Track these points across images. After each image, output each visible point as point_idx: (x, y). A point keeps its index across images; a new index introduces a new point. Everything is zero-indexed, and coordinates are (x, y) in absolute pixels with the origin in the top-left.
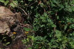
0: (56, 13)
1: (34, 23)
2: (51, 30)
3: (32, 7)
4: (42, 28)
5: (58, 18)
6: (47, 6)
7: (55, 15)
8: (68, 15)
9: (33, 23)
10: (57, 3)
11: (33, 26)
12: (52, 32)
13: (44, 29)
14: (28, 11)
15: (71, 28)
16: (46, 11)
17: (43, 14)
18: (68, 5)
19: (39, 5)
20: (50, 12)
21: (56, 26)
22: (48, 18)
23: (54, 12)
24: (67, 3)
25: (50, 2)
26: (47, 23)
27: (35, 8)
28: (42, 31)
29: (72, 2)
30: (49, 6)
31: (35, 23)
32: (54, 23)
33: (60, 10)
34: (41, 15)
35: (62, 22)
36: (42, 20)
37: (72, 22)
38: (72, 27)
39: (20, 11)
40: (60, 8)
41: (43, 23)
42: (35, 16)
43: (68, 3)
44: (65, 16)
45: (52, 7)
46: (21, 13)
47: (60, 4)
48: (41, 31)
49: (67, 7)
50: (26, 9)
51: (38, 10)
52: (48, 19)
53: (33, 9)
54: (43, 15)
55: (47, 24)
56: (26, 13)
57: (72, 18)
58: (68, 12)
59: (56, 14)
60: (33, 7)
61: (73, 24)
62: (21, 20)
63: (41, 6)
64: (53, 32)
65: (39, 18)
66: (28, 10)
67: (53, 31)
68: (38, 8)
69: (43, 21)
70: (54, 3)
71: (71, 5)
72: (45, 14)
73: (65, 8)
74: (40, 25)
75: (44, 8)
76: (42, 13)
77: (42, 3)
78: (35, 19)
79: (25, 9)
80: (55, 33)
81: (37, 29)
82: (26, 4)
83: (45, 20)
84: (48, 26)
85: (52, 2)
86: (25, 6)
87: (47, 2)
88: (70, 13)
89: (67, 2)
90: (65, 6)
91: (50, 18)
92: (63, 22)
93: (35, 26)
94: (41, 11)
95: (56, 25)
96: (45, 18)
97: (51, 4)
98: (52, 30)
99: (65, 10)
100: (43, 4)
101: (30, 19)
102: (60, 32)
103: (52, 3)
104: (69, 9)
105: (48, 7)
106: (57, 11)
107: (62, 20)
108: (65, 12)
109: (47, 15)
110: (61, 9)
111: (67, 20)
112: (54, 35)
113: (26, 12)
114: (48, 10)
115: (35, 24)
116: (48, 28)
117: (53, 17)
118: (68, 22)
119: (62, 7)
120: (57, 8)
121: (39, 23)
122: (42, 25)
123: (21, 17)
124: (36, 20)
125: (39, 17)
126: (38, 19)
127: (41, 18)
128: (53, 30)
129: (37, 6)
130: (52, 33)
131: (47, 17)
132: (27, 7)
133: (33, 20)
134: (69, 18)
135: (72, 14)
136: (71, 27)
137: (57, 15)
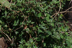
0: (43, 40)
5: (45, 45)
6: (33, 32)
7: (41, 41)
8: (56, 42)
10: (44, 29)
14: (12, 37)
16: (32, 37)
17: (29, 40)
18: (56, 31)
19: (24, 30)
20: (36, 38)
22: (35, 45)
23: (41, 39)
24: (55, 29)
25: (37, 28)
27: (20, 33)
29: (60, 29)
30: (35, 32)
33: (47, 36)
34: (26, 42)
36: (27, 46)
39: (4, 37)
40: (47, 34)
42: (20, 42)
43: (56, 30)
44: (53, 43)
45: (39, 33)
46: (5, 38)
47: (47, 30)
49: (55, 34)
50: (11, 34)
51: (23, 36)
54: (28, 42)
56: (10, 39)
57: (60, 46)
58: (56, 39)
59: (43, 41)
60: (18, 33)
62: (4, 46)
65: (24, 45)
66: (12, 35)
68: (23, 33)
70: (41, 29)
71: (59, 32)
72: (31, 41)
73: (53, 34)
75: (30, 34)
76: (27, 39)
77: (28, 29)
78: (19, 45)
79: (8, 34)
82: (10, 29)
83: (31, 47)
85: (39, 27)
86: (9, 31)
87: (34, 27)
88: (58, 40)
89: (54, 28)
91: (36, 45)
94: (27, 37)
96: (31, 45)
97: (38, 30)
99: (53, 37)
101: (14, 45)
103: (39, 29)
104: (57, 36)
106: (44, 37)
108: (53, 39)
109: (33, 41)
110: (48, 36)
113: (10, 37)
114: (34, 36)
117: (39, 44)
119: (50, 33)
120: (44, 34)
123: (4, 43)
126: (22, 45)
127: (27, 44)
129: (22, 32)
131: (33, 44)
132: (11, 32)
133: (17, 46)
134: (56, 46)
135: (60, 42)
137: (44, 42)
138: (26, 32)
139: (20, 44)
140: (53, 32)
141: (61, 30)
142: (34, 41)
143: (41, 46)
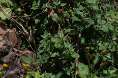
0: (79, 33)
1: (39, 50)
2: (69, 63)
3: (37, 21)
4: (53, 58)
5: (83, 41)
6: (64, 20)
7: (77, 35)
8: (101, 36)
9: (37, 48)
10: (82, 16)
11: (38, 53)
12: (71, 65)
13: (58, 60)
14: (30, 28)
15: (106, 61)
17: (56, 33)
18: (101, 19)
19: (49, 16)
20: (69, 30)
21: (78, 56)
22: (66, 41)
23: (77, 31)
24: (100, 15)
25: (70, 13)
26: (63, 49)
27: (42, 21)
28: (54, 64)
29: (108, 15)
30: (68, 20)
31: (42, 48)
32: (76, 51)
33: (86, 27)
34: (53, 36)
35: (90, 48)
36: (54, 43)
37: (108, 49)
38: (108, 58)
39: (16, 27)
40: (87, 23)
41: (56, 50)
42: (42, 36)
43: (102, 16)
44: (96, 39)
45: (73, 22)
46: (18, 30)
47: (88, 16)
48: (52, 63)
49: (100, 24)
51: (48, 26)
52: (65, 43)
53: (39, 24)
54: (56, 36)
55: (64, 52)
56: (26, 31)
57: (108, 43)
58: (101, 31)
59: (80, 35)
60: (39, 21)
61: (109, 54)
62: (16, 42)
63: (54, 20)
64: (73, 67)
65: (49, 41)
66: (29, 25)
67: (73, 64)
68: (47, 21)
69: (55, 45)
70: (76, 15)
71: (106, 20)
72: (61, 34)
73: (96, 24)
74: (51, 53)
75: (59, 23)
76: (54, 32)
77: (56, 14)
78: (41, 42)
79: (23, 24)
80: (78, 68)
81: (44, 60)
82: (26, 15)
83: (60, 45)
84: (64, 55)
85: (73, 12)
86: (24, 18)
87: (65, 12)
88: (105, 33)
89: (99, 13)
90: (96, 21)
91: (69, 41)
92: (92, 48)
93: (41, 54)
94: (53, 28)
95: (79, 53)
96: (60, 41)
97: (71, 16)
98: (71, 63)
99: (96, 27)
100: (58, 15)
101: (33, 41)
102: (86, 67)
103: (73, 15)
104: (104, 26)
105: (66, 21)
106: (82, 28)
107: (89, 46)
108: (97, 32)
109: (63, 35)
110: (89, 26)
111: (99, 46)
112: (75, 72)
113: (26, 28)
114: (66, 26)
115: (41, 51)
116: (64, 60)
117: (74, 40)
118: (100, 49)
119: (92, 22)
120: (82, 23)
121: (48, 50)
122: (53, 52)
123: (16, 38)
124: (43, 44)
125: (49, 39)
126: (46, 41)
127: (53, 40)
128: (73, 62)
129: (45, 19)
130: (71, 68)
131: (64, 39)
132: (28, 19)
133: (38, 43)
134: (102, 43)
135: (108, 36)
136: (105, 59)
137: (82, 37)
138: (52, 20)
139: (42, 39)
140: (97, 20)
141: (110, 16)
142: (65, 35)
143: (77, 42)
